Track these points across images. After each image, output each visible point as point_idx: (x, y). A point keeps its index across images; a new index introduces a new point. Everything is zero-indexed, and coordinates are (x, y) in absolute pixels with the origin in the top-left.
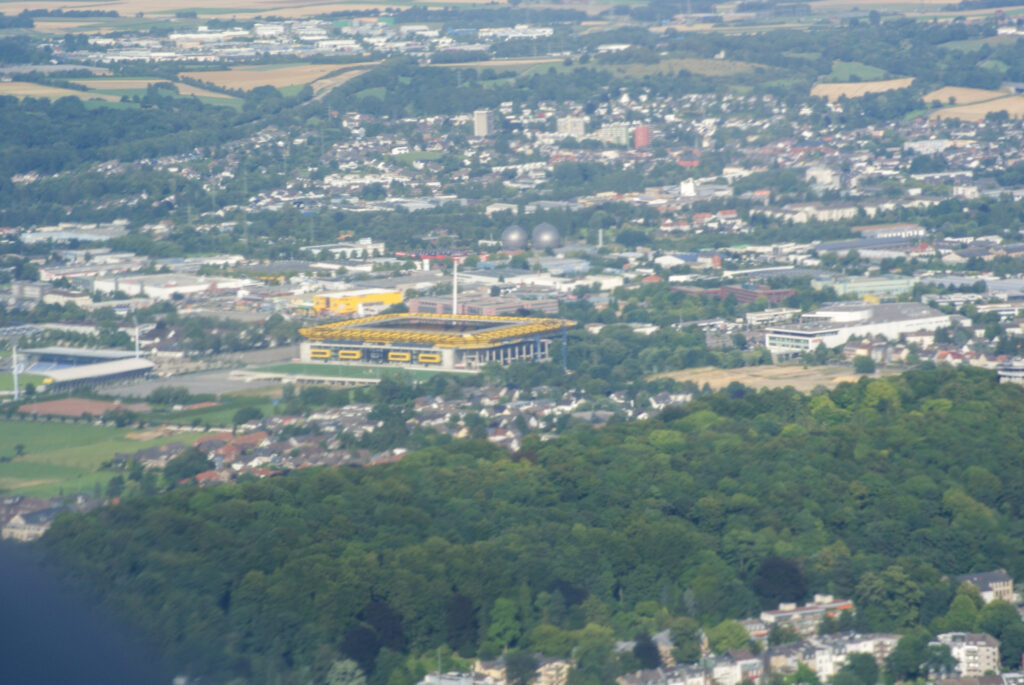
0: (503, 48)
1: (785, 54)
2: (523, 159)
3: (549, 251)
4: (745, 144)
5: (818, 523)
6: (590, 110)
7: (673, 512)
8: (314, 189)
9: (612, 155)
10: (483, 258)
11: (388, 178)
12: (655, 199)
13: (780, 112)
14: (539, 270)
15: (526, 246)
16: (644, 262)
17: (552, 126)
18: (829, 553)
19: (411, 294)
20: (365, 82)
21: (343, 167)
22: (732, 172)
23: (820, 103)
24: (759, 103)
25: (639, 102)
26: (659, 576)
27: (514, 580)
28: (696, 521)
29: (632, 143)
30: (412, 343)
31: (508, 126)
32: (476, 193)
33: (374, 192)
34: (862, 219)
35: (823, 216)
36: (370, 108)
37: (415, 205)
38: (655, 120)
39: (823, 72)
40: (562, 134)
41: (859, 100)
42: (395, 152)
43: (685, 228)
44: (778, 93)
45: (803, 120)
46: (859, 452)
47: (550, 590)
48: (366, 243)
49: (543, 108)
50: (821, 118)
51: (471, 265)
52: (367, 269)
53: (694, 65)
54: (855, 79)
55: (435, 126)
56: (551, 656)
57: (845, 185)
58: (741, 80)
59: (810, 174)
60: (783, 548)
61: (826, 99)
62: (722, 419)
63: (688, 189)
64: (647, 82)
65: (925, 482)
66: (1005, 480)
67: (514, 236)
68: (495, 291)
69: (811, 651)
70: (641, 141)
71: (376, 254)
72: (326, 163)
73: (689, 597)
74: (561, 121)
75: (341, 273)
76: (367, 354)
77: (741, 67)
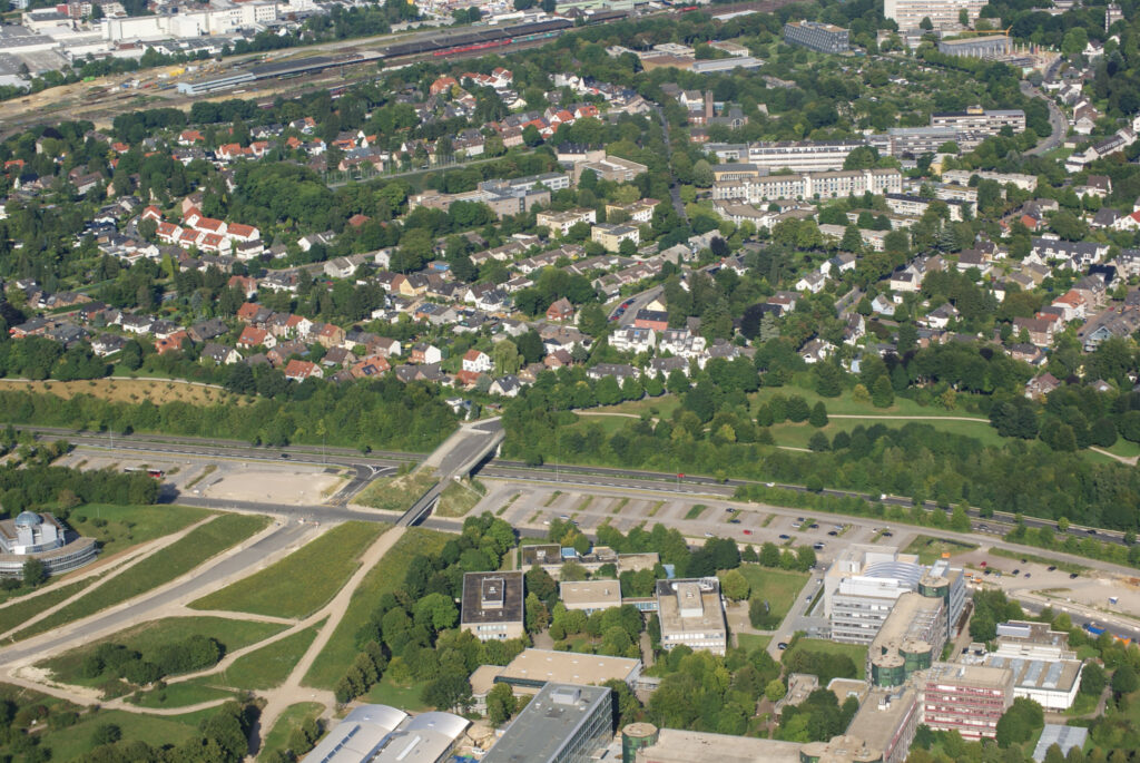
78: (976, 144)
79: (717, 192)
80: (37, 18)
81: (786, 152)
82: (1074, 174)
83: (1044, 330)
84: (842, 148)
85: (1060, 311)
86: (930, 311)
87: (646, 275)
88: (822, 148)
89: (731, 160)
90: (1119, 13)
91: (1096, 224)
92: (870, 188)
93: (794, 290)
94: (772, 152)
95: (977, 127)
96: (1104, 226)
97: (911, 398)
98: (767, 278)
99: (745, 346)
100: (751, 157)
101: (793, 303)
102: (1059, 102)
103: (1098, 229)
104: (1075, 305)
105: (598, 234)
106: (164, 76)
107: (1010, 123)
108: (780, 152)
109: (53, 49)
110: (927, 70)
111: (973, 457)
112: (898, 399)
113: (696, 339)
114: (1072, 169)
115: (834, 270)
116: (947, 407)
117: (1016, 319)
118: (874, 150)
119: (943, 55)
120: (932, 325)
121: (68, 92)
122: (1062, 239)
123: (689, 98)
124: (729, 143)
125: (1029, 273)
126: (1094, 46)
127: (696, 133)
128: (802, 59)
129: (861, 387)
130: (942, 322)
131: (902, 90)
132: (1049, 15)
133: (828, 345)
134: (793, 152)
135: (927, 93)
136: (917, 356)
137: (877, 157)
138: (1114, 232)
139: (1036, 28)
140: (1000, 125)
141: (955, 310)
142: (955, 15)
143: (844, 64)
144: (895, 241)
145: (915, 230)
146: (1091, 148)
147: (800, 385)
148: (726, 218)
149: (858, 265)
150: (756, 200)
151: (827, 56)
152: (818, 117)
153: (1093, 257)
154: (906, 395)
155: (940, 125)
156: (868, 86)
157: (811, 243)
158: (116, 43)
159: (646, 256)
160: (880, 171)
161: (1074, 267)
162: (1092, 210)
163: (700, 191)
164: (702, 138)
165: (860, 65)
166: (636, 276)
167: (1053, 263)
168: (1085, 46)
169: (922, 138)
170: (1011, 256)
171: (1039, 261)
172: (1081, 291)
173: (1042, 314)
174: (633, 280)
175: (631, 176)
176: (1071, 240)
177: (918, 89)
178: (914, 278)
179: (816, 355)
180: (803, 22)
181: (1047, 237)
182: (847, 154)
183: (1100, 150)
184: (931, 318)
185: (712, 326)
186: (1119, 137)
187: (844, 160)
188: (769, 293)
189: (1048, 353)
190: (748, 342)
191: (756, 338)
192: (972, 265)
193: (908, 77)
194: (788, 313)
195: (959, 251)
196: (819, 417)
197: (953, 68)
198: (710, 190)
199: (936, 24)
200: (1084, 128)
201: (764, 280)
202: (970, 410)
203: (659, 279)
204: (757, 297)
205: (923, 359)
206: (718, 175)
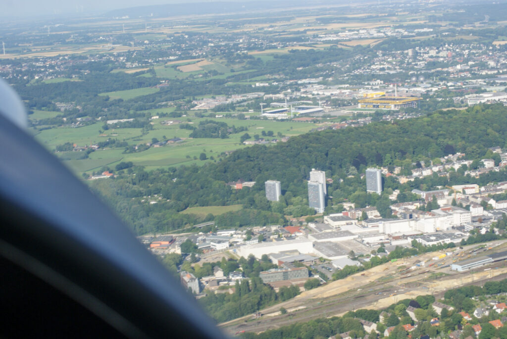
0: (419, 34)
1: (487, 34)
2: (420, 61)
3: (422, 82)
4: (475, 56)
5: (459, 137)
6: (438, 48)
7: (427, 135)
8: (368, 69)
9: (442, 59)
10: (406, 84)
11: (386, 66)
12: (451, 69)
13: (484, 48)
14: (419, 86)
15: (417, 81)
16: (444, 84)
17: (428, 53)
18: (461, 143)
19: (387, 92)
20: (383, 43)
21: (376, 63)
22: (470, 63)
23: (494, 46)
24: (480, 46)
25: (450, 46)
26: (423, 149)
27: (391, 150)
28: (432, 137)
29: (447, 56)
30: (384, 103)
31: (417, 53)
32: (407, 69)
33: (383, 69)
34: (499, 73)
35: (489, 73)
36: (384, 49)
37: (392, 72)
38: (453, 50)
39: (496, 38)
40: (430, 55)
41: (503, 45)
42: (389, 60)
43: (456, 76)
44: (484, 44)
45: (490, 50)
46: (470, 121)
47: (398, 152)
48: (379, 81)
49: (426, 48)
50: (494, 50)
51: (403, 86)
52: (378, 87)
53: (465, 37)
54: (503, 40)
55: (400, 53)
56: (397, 166)
57: (497, 65)
58: (476, 41)
59: (489, 63)
60: (450, 143)
61: (496, 45)
62: (440, 115)
63: (459, 67)
64: (452, 42)
65: (483, 128)
66: (501, 127)
67: (414, 79)
68: (407, 92)
69: (454, 164)
70: (449, 56)
71: (381, 84)
72: (372, 63)
73: (429, 153)
74: (430, 51)
75: (372, 88)
76: (374, 106)
77: (476, 38)
80: (334, 219)
106: (436, 259)
109: (354, 239)
121: (387, 269)
158: (389, 236)
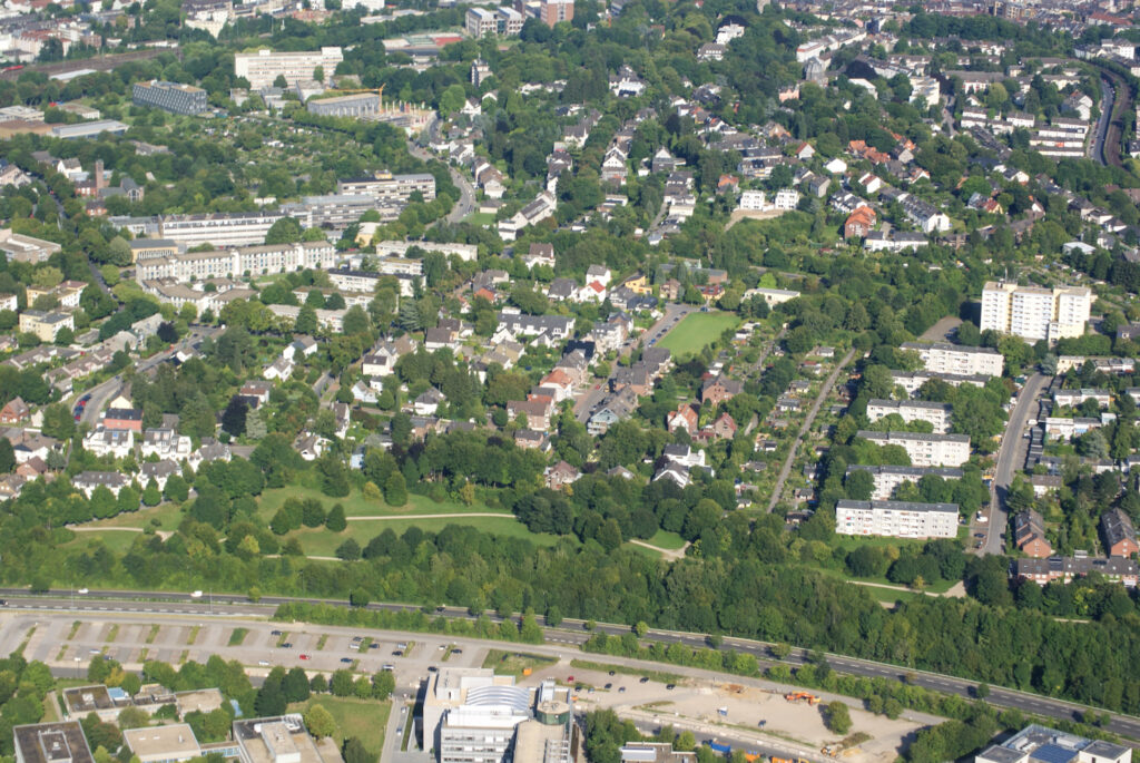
78: (391, 211)
79: (143, 273)
81: (202, 226)
82: (509, 242)
83: (541, 414)
84: (260, 220)
85: (551, 392)
86: (413, 396)
87: (95, 368)
88: (239, 220)
89: (141, 235)
90: (486, 69)
91: (554, 296)
92: (301, 263)
93: (263, 378)
94: (187, 226)
95: (387, 193)
96: (562, 298)
97: (424, 494)
98: (231, 367)
99: (230, 444)
100: (165, 232)
101: (267, 393)
102: (454, 163)
103: (557, 301)
104: (565, 385)
105: (27, 323)
107: (420, 187)
108: (195, 226)
110: (300, 130)
111: (529, 561)
112: (411, 496)
113: (182, 439)
114: (505, 236)
115: (298, 355)
116: (465, 502)
117: (510, 402)
118: (296, 221)
119: (316, 116)
120: (419, 412)
122: (523, 312)
123: (67, 167)
124: (132, 216)
125: (503, 351)
126: (472, 103)
127: (91, 205)
128: (159, 122)
129: (372, 485)
130: (431, 409)
131: (279, 153)
132: (414, 72)
133: (320, 440)
134: (209, 225)
135: (307, 156)
136: (428, 449)
137: (301, 230)
138: (574, 305)
139: (403, 85)
140: (410, 190)
141: (441, 395)
142: (309, 73)
143: (207, 126)
144: (354, 321)
145: (372, 308)
146: (519, 214)
147: (304, 485)
148: (163, 301)
149: (319, 348)
150: (184, 279)
151: (185, 118)
152: (214, 186)
153: (563, 331)
154: (417, 491)
155: (350, 191)
156: (240, 150)
157: (266, 326)
159: (86, 346)
160: (309, 244)
161: (548, 343)
162: (544, 281)
163: (122, 270)
164: (99, 211)
165: (224, 127)
166: (85, 369)
167: (523, 339)
168: (463, 105)
169: (339, 206)
170: (476, 333)
171: (511, 338)
172: (565, 369)
173: (535, 396)
174: (82, 373)
175: (44, 255)
176: (534, 314)
177: (296, 152)
178: (388, 362)
179: (312, 451)
180: (153, 82)
181: (507, 311)
182: (269, 226)
183: (528, 215)
184: (417, 405)
185: (193, 423)
186: (542, 202)
187: (266, 233)
188: (235, 383)
189: (553, 440)
190: (233, 439)
191: (242, 435)
192: (441, 345)
193: (281, 138)
194: (264, 404)
195: (422, 329)
196: (336, 521)
197: (328, 128)
198: (131, 269)
199: (291, 82)
200: (495, 190)
201: (227, 369)
202: (490, 505)
203: (111, 370)
204: (225, 388)
205: (433, 452)
206: (136, 252)
